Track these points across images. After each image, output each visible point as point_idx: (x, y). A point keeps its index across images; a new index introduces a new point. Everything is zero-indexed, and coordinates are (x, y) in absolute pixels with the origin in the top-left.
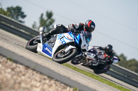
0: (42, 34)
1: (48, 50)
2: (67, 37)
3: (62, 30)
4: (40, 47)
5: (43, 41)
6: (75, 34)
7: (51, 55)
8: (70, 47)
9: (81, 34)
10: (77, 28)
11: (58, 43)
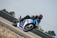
0: (20, 19)
1: (22, 26)
2: (30, 21)
3: (28, 17)
4: (18, 24)
5: (20, 22)
6: (34, 20)
7: (23, 28)
8: (31, 25)
9: (36, 20)
10: (35, 17)
11: (26, 23)
